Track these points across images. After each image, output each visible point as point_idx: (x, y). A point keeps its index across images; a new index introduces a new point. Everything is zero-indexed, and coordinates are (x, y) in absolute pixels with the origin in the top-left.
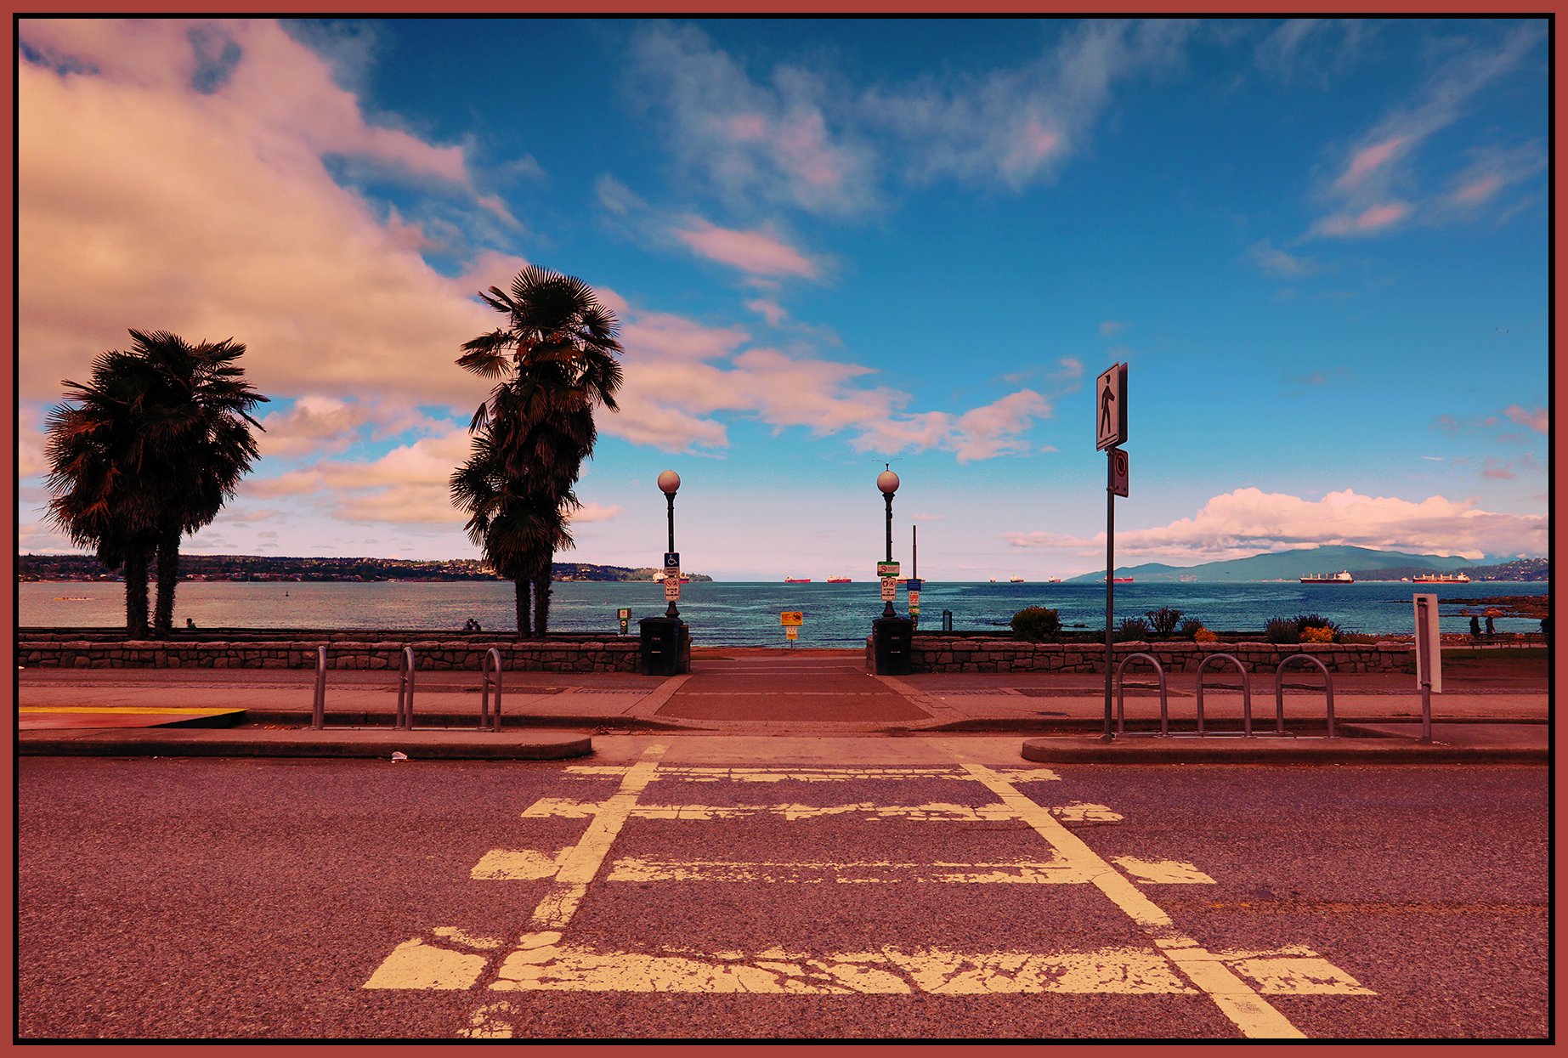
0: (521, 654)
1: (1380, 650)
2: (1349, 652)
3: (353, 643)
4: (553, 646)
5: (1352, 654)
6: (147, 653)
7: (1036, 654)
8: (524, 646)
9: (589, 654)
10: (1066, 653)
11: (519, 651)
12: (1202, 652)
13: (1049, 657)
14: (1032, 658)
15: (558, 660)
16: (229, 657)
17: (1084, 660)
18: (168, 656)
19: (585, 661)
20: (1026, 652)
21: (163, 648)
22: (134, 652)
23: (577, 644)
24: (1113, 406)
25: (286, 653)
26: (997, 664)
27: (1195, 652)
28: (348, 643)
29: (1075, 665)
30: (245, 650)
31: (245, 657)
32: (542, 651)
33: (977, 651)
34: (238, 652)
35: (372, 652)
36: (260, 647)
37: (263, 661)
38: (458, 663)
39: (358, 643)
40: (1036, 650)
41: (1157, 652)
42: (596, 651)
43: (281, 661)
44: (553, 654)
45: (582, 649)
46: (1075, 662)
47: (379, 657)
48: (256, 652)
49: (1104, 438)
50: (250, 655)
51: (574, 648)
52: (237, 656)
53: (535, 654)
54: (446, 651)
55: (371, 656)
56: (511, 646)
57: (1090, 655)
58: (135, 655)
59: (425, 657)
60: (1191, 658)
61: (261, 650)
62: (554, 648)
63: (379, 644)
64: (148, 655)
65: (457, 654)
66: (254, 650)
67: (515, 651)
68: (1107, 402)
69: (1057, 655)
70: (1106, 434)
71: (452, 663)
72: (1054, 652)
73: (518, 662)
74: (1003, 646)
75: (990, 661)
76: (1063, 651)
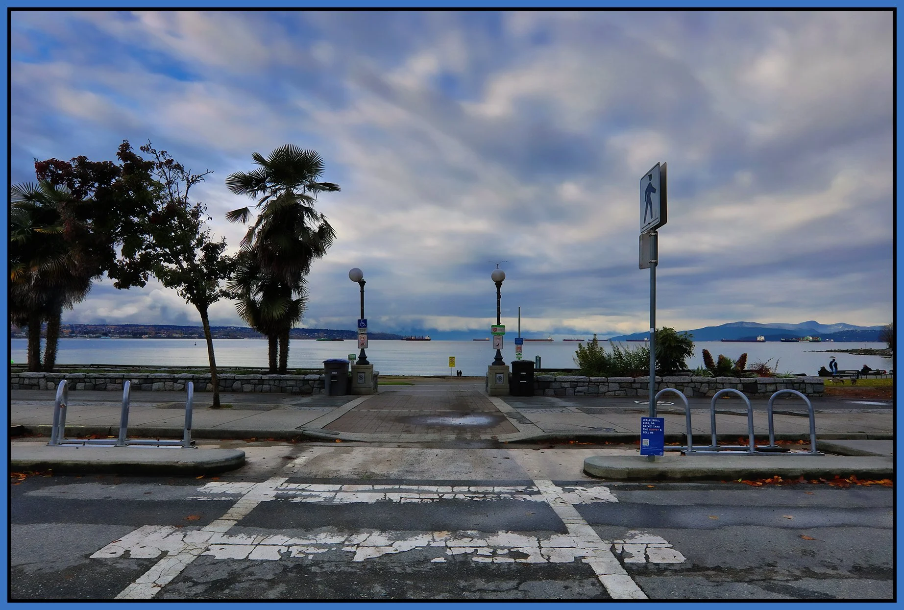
0: (268, 381)
1: (805, 382)
2: (786, 383)
3: (164, 374)
4: (287, 377)
5: (788, 385)
6: (34, 380)
7: (590, 384)
8: (270, 377)
9: (310, 382)
10: (609, 383)
11: (267, 380)
12: (694, 383)
13: (599, 386)
14: (588, 386)
15: (291, 386)
16: (85, 382)
17: (620, 388)
18: (47, 381)
19: (307, 387)
20: (584, 382)
21: (44, 377)
22: (26, 379)
23: (303, 376)
24: (655, 198)
25: (121, 380)
26: (566, 390)
27: (690, 383)
28: (160, 374)
29: (615, 391)
30: (95, 378)
31: (96, 383)
32: (281, 380)
33: (554, 382)
34: (91, 379)
35: (175, 380)
36: (105, 376)
37: (106, 386)
38: (228, 387)
39: (166, 374)
40: (590, 381)
41: (666, 383)
42: (314, 380)
43: (118, 385)
44: (287, 382)
45: (305, 379)
46: (614, 389)
47: (180, 383)
48: (102, 379)
49: (647, 223)
50: (99, 382)
51: (301, 378)
52: (91, 382)
53: (276, 382)
54: (221, 379)
55: (174, 382)
56: (262, 377)
57: (624, 385)
58: (27, 381)
59: (208, 383)
60: (687, 386)
61: (105, 378)
62: (288, 378)
63: (179, 375)
64: (34, 381)
65: (227, 381)
66: (101, 378)
67: (263, 380)
68: (649, 194)
69: (604, 385)
70: (648, 220)
71: (224, 387)
72: (601, 382)
73: (266, 387)
74: (570, 379)
75: (562, 387)
76: (607, 382)
